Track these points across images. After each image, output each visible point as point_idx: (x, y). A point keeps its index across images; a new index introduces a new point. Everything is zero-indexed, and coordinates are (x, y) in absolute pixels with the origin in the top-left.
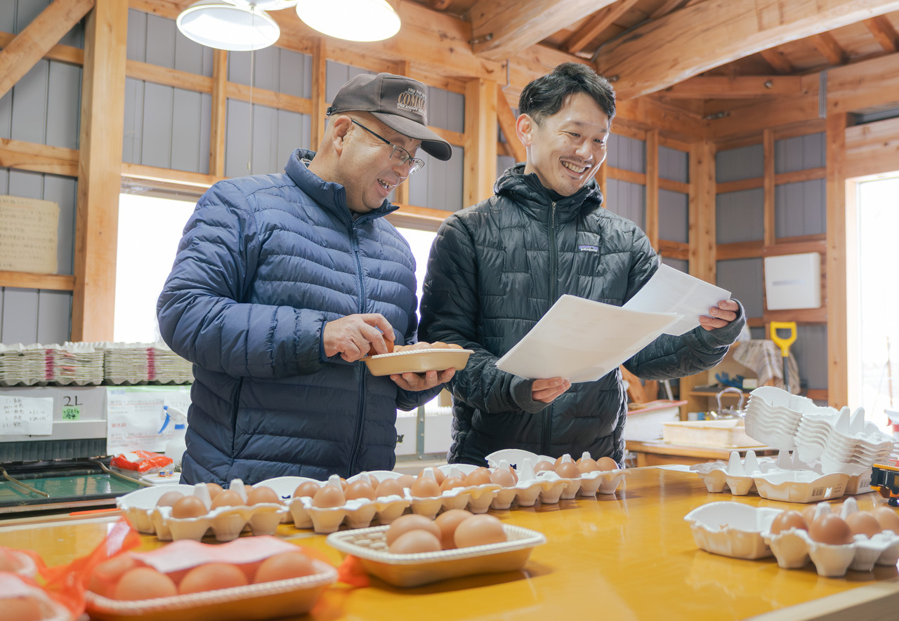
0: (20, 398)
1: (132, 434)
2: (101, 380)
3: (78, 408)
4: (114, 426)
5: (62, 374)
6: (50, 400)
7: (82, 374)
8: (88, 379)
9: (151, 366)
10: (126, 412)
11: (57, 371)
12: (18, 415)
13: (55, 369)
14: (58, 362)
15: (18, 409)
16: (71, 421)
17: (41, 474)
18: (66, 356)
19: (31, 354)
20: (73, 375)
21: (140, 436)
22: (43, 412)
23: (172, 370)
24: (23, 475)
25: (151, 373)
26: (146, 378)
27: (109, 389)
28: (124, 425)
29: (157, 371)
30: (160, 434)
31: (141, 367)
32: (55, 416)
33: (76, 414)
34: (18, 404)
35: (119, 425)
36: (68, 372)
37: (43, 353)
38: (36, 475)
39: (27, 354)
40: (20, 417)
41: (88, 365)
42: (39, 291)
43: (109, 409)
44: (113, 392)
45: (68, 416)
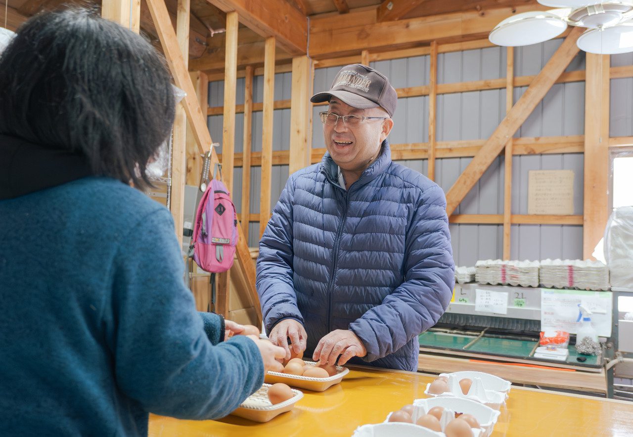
0: (489, 291)
1: (558, 321)
2: (537, 285)
3: (524, 300)
4: (546, 313)
5: (511, 279)
6: (506, 294)
7: (524, 280)
8: (527, 283)
9: (571, 277)
10: (554, 306)
11: (508, 277)
12: (487, 301)
13: (507, 276)
14: (508, 272)
15: (488, 298)
16: (519, 308)
17: (504, 336)
18: (513, 269)
19: (493, 267)
20: (518, 280)
21: (564, 322)
22: (502, 301)
23: (586, 281)
24: (494, 335)
25: (571, 282)
26: (567, 284)
27: (543, 290)
28: (552, 314)
29: (575, 280)
30: (578, 323)
31: (563, 278)
32: (510, 303)
33: (522, 303)
34: (488, 295)
35: (549, 313)
36: (514, 279)
37: (501, 267)
38: (501, 336)
39: (491, 267)
40: (488, 302)
41: (527, 275)
42: (562, 225)
43: (542, 303)
44: (545, 292)
45: (518, 304)
